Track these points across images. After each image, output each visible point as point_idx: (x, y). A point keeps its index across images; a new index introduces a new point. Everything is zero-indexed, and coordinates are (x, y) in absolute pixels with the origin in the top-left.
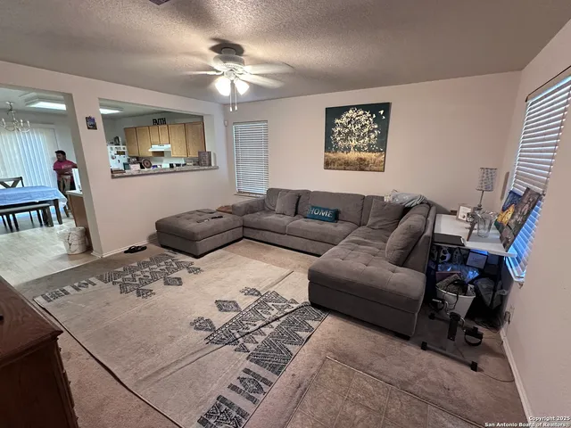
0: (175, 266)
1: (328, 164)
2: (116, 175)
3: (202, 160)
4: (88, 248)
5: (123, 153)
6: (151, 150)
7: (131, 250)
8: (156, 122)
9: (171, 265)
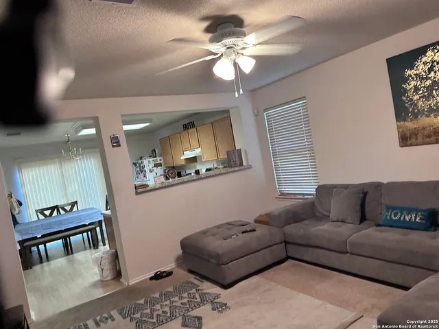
0: (199, 300)
1: (406, 139)
2: (139, 191)
3: (233, 161)
4: (118, 275)
5: (160, 165)
6: (183, 158)
7: (157, 277)
8: (186, 127)
9: (194, 297)
